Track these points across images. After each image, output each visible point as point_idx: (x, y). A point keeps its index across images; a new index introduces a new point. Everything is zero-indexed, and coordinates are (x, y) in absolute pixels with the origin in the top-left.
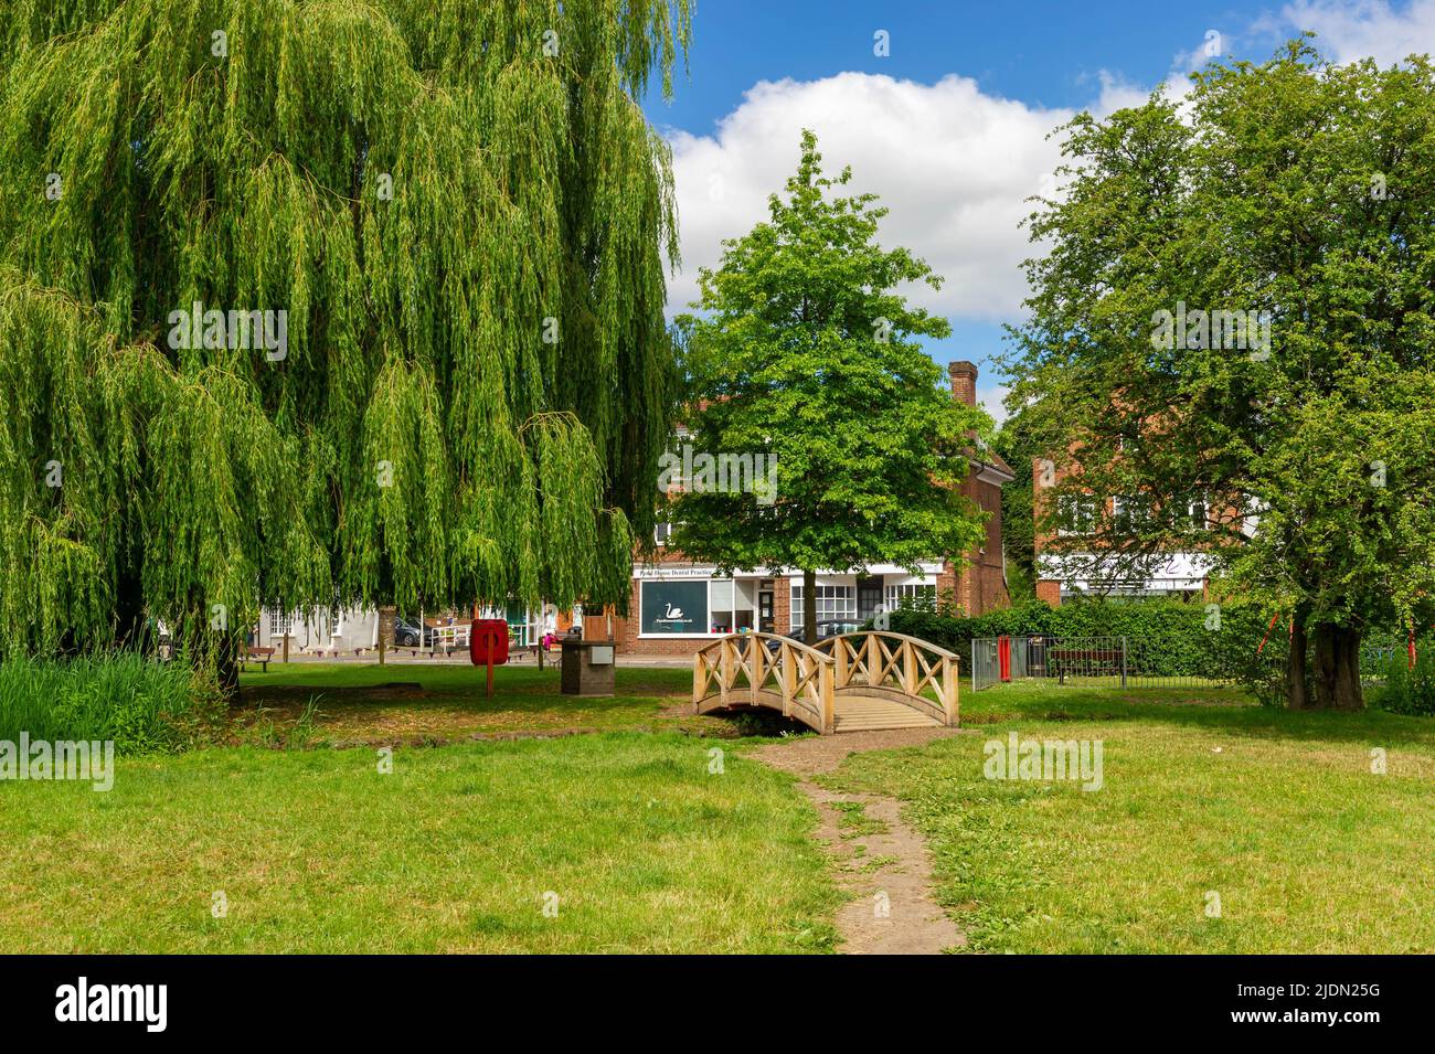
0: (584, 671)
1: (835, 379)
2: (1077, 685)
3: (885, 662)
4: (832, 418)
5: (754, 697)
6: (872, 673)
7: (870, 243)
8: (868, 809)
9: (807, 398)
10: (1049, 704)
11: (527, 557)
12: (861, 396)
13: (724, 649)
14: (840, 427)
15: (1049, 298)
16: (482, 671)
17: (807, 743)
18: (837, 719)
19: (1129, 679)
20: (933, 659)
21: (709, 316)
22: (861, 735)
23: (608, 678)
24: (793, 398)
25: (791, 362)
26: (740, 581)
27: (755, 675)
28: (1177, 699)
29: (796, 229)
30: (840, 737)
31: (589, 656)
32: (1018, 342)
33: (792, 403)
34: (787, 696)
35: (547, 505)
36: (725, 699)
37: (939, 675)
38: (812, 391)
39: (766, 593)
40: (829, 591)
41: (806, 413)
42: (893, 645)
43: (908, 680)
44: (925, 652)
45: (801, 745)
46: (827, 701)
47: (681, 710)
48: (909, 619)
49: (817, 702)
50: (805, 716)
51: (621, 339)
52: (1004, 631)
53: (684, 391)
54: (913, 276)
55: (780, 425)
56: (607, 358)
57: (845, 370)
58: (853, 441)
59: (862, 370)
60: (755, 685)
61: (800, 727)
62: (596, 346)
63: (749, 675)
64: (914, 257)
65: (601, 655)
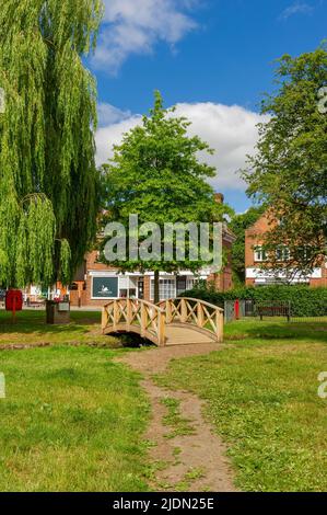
0: (56, 313)
1: (169, 191)
2: (269, 321)
3: (188, 312)
4: (167, 207)
5: (128, 327)
6: (183, 317)
7: (184, 136)
8: (182, 404)
9: (156, 198)
10: (259, 330)
11: (19, 259)
12: (179, 199)
13: (115, 304)
14: (170, 210)
15: (266, 144)
16: (10, 313)
17: (151, 351)
18: (166, 339)
19: (291, 319)
20: (211, 311)
21: (116, 165)
22: (177, 348)
23: (67, 316)
24: (149, 198)
25: (150, 182)
26: (131, 277)
27: (128, 318)
28: (313, 328)
29: (154, 131)
30: (167, 348)
31: (58, 307)
32: (253, 164)
33: (149, 200)
34: (143, 327)
35: (30, 236)
36: (115, 328)
37: (214, 318)
38: (159, 195)
39: (140, 282)
40: (165, 281)
41: (156, 204)
42: (193, 304)
43: (199, 320)
44: (207, 307)
45: (148, 352)
46: (161, 329)
47: (97, 332)
48: (197, 292)
49: (156, 331)
50: (151, 338)
51: (72, 164)
52: (236, 298)
53: (106, 195)
54: (201, 148)
55: (145, 209)
56: (66, 172)
57: (172, 187)
58: (175, 217)
59: (180, 187)
60: (128, 322)
61: (148, 343)
62: (61, 167)
63: (126, 317)
64: (202, 141)
65: (63, 307)
